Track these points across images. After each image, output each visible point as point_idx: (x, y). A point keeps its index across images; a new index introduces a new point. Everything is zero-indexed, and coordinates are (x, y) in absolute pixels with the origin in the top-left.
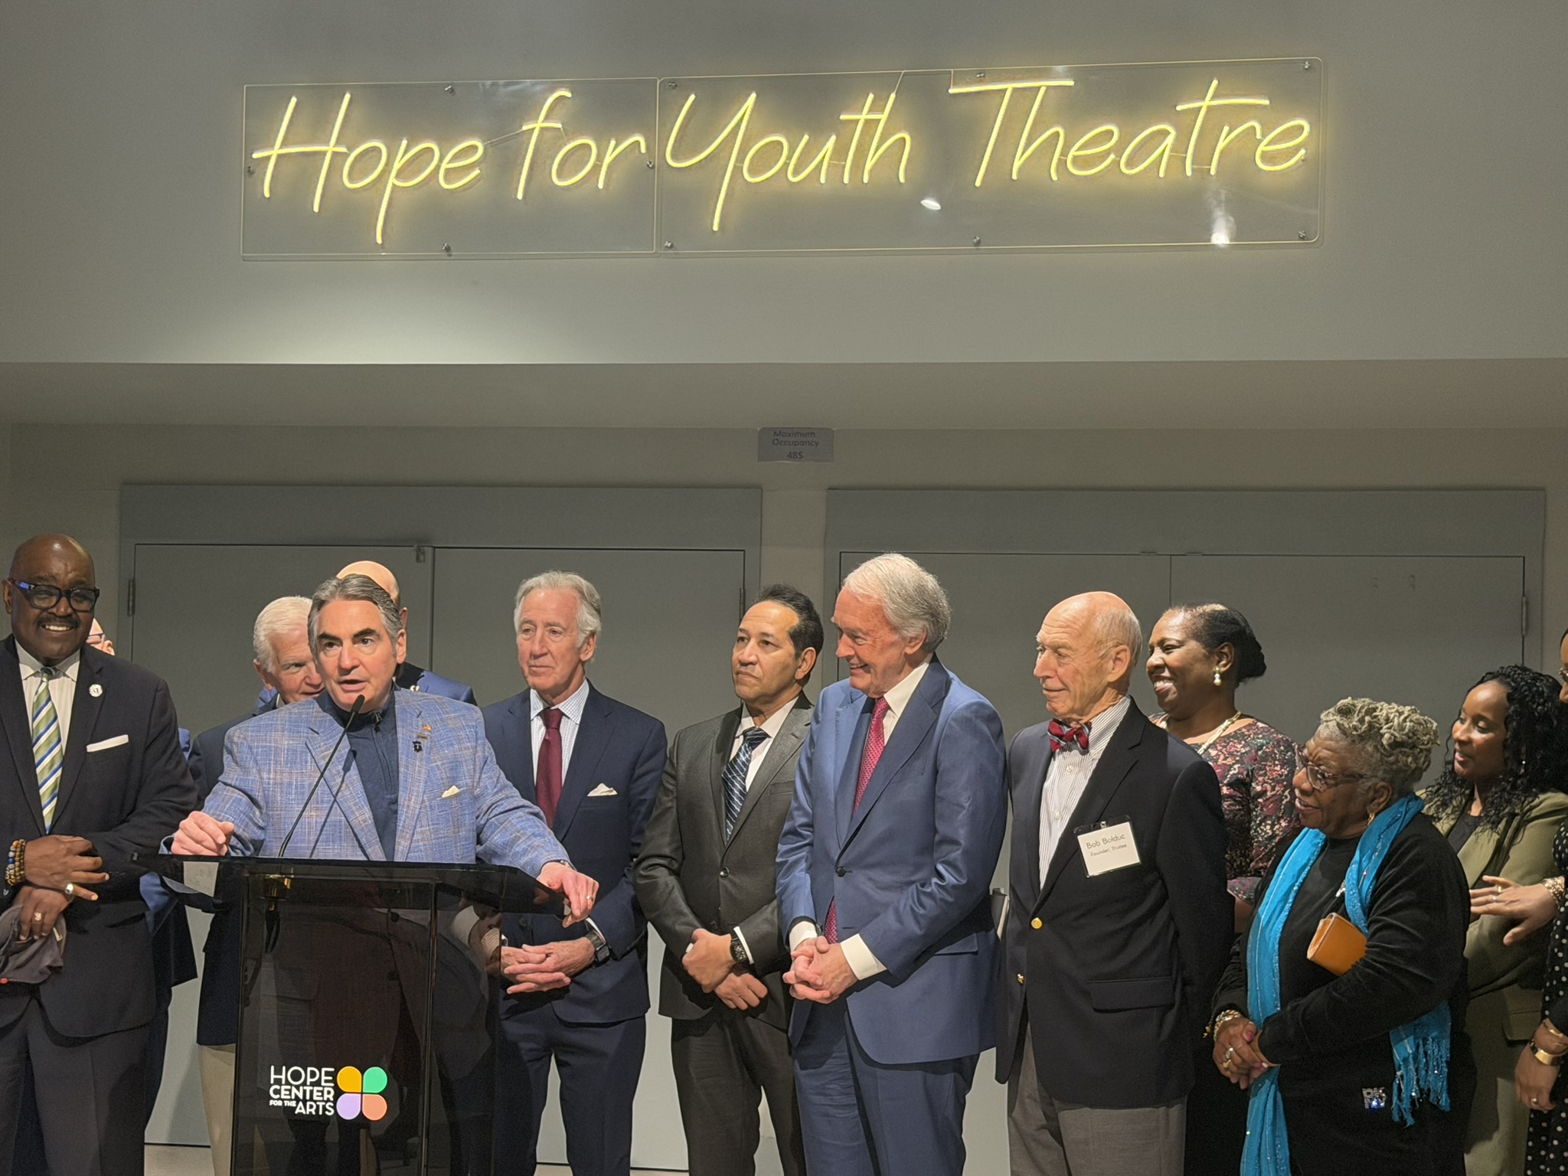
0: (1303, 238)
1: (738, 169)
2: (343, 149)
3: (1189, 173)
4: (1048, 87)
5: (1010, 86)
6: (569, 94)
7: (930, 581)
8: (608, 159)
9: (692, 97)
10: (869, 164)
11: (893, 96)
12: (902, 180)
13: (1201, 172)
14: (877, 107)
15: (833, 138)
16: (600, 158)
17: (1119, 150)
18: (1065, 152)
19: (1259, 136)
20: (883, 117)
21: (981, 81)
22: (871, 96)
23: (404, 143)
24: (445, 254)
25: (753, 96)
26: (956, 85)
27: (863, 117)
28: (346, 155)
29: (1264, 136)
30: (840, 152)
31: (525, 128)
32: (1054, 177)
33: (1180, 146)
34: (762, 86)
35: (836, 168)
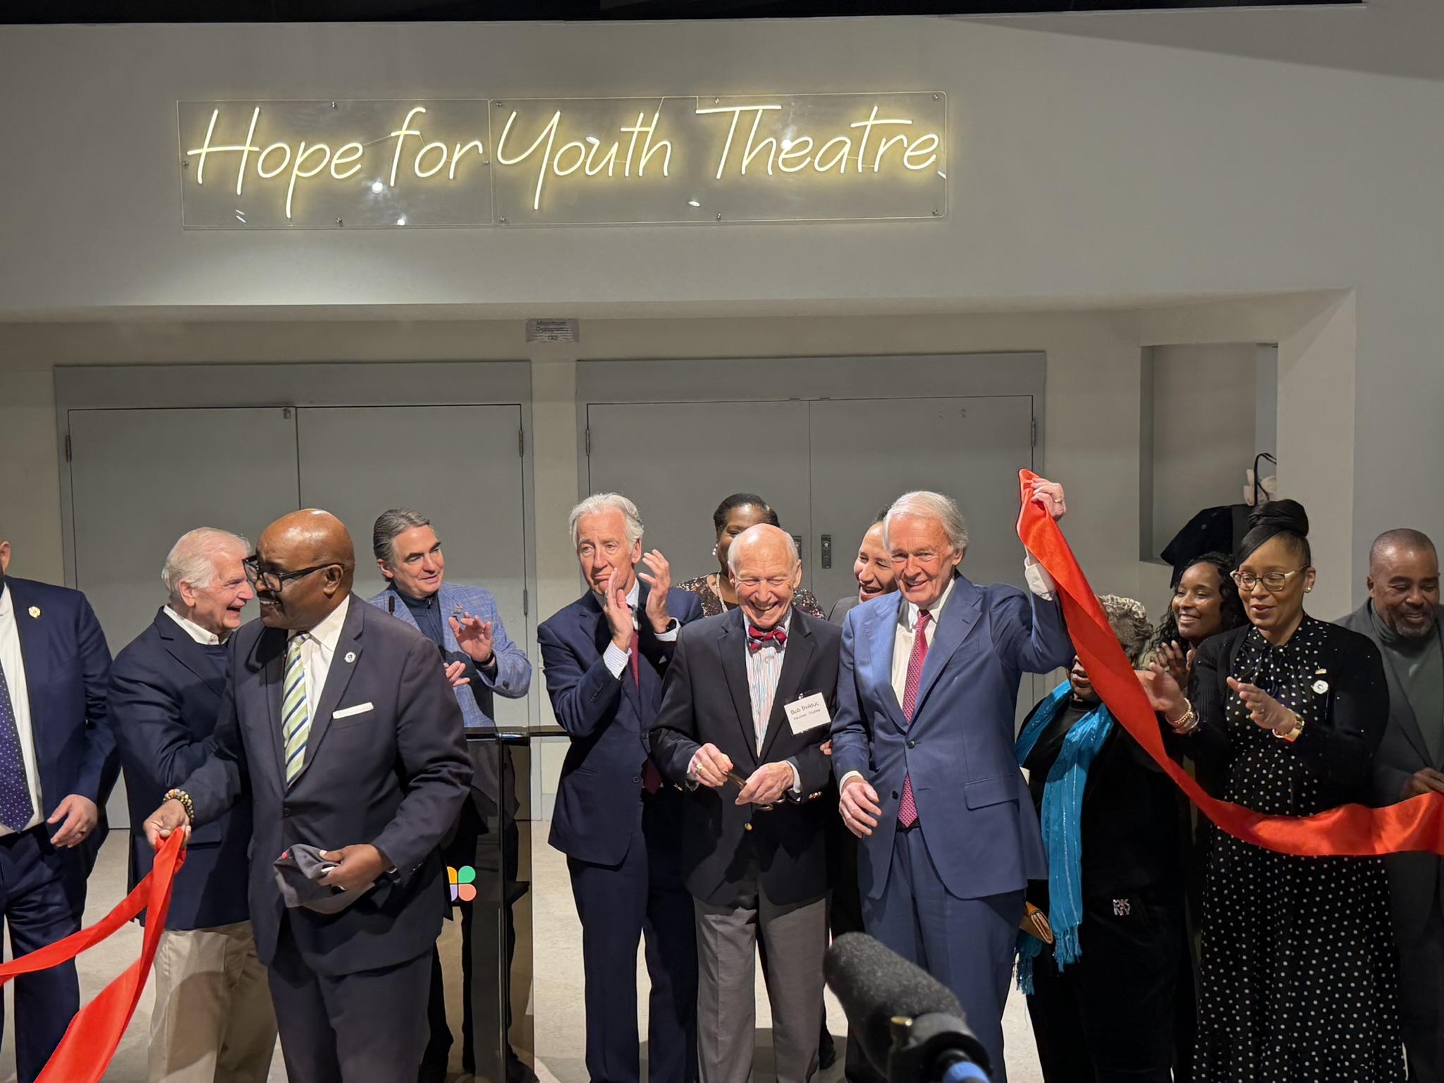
0: (935, 215)
1: (550, 165)
2: (257, 149)
3: (860, 170)
4: (763, 110)
5: (738, 109)
6: (423, 110)
8: (456, 157)
9: (514, 113)
10: (643, 162)
11: (657, 115)
12: (666, 174)
13: (869, 169)
14: (646, 123)
15: (617, 144)
16: (450, 157)
17: (813, 154)
18: (777, 155)
19: (905, 145)
20: (651, 130)
21: (717, 105)
22: (642, 115)
23: (303, 144)
24: (338, 225)
25: (558, 114)
26: (700, 108)
27: (637, 129)
28: (259, 153)
29: (909, 145)
30: (621, 154)
31: (393, 134)
32: (770, 173)
33: (854, 152)
34: (564, 107)
35: (620, 165)
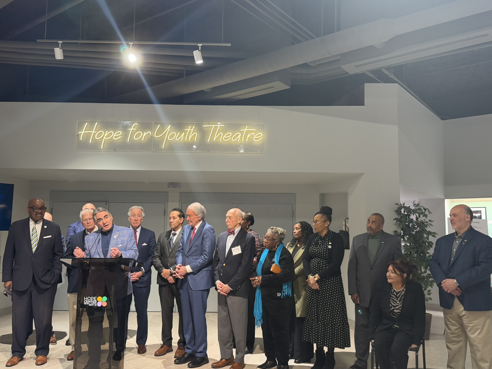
0: (261, 152)
1: (167, 138)
2: (96, 132)
3: (243, 141)
4: (220, 126)
5: (214, 126)
6: (137, 124)
7: (203, 207)
8: (144, 135)
9: (159, 125)
10: (190, 137)
11: (194, 127)
12: (195, 140)
13: (245, 141)
14: (191, 128)
15: (184, 133)
16: (143, 135)
17: (232, 137)
18: (223, 137)
19: (254, 135)
20: (192, 130)
21: (209, 125)
22: (190, 127)
23: (107, 131)
24: (114, 151)
25: (170, 126)
26: (204, 125)
27: (189, 130)
28: (96, 133)
29: (255, 135)
30: (185, 136)
31: (129, 129)
32: (221, 141)
33: (242, 136)
34: (172, 124)
35: (184, 138)
